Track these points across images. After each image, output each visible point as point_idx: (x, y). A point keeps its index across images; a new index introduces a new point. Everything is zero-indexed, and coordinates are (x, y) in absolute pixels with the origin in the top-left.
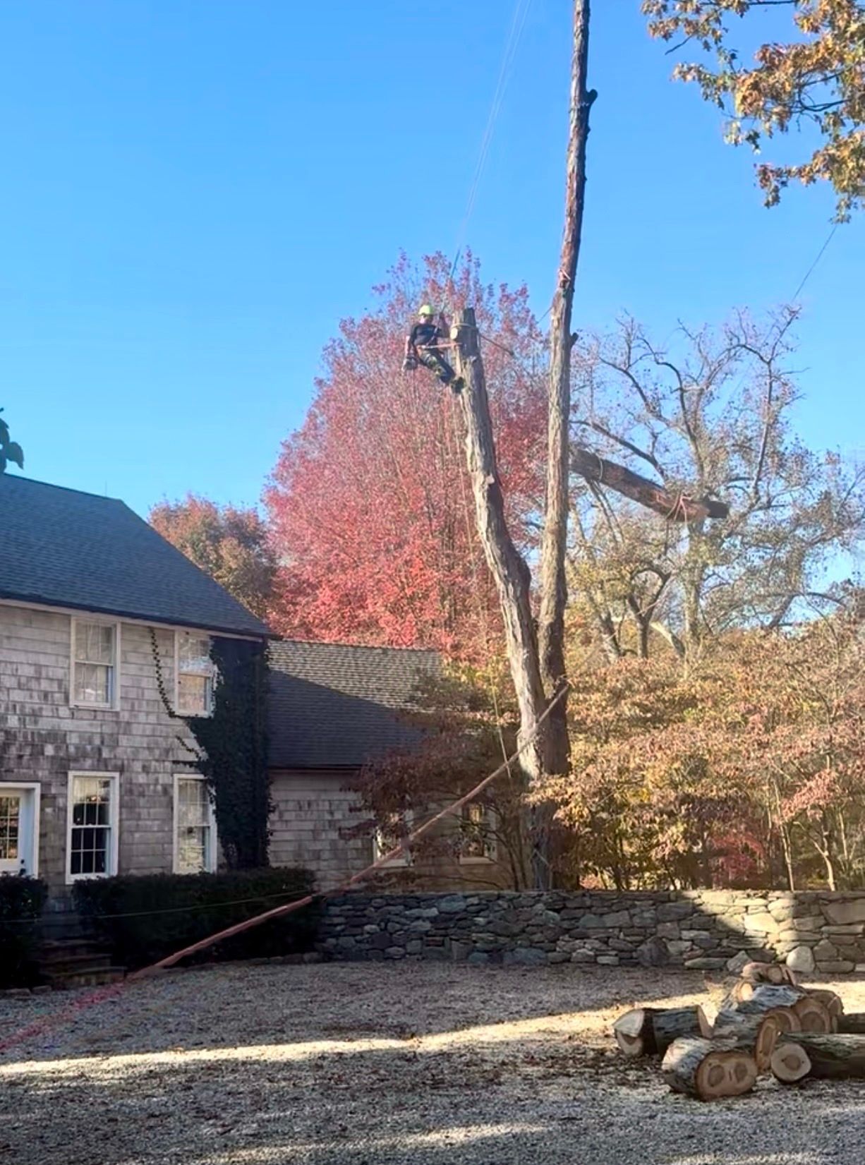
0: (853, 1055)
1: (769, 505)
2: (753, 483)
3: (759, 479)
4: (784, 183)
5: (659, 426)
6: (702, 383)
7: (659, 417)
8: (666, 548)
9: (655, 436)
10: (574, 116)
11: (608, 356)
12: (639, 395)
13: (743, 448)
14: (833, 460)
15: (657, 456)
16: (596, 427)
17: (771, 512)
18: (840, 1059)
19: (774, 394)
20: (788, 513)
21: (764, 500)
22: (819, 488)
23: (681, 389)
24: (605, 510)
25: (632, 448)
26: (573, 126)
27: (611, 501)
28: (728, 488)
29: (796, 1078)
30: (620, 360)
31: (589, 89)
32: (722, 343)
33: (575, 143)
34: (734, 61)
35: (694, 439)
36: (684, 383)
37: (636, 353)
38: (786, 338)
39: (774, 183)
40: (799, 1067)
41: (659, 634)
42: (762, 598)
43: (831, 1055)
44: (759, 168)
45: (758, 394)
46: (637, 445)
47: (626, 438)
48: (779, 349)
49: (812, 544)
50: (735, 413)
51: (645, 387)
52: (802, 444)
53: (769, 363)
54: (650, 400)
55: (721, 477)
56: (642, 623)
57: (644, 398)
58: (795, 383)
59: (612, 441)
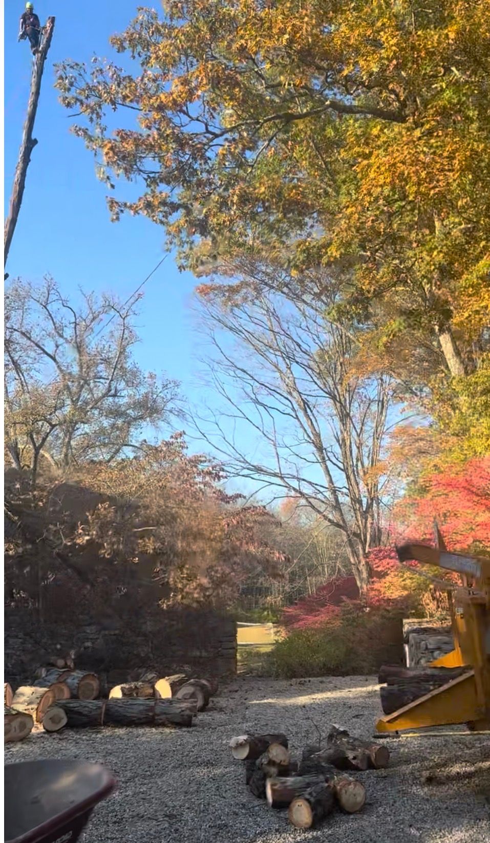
0: (93, 713)
1: (115, 396)
2: (108, 381)
3: (112, 380)
4: (122, 211)
5: (61, 341)
6: (88, 322)
7: (61, 336)
8: (56, 410)
9: (57, 346)
10: (22, 149)
11: (36, 296)
12: (51, 322)
13: (106, 361)
14: (152, 376)
15: (57, 358)
16: (23, 334)
17: (116, 400)
18: (84, 715)
19: (125, 336)
20: (126, 400)
21: (113, 392)
22: (143, 390)
23: (75, 323)
24: (22, 382)
25: (43, 350)
26: (21, 155)
27: (26, 377)
28: (96, 382)
29: (57, 729)
30: (43, 300)
31: (33, 137)
32: (101, 302)
33: (21, 165)
34: (104, 132)
35: (79, 352)
36: (78, 320)
37: (53, 297)
38: (133, 308)
39: (116, 209)
40: (60, 721)
41: (47, 458)
42: (105, 445)
43: (80, 714)
44: (109, 199)
45: (117, 334)
46: (46, 349)
47: (40, 344)
48: (130, 313)
49: (135, 419)
50: (104, 342)
51: (55, 317)
52: (137, 366)
53: (124, 319)
54: (57, 325)
55: (92, 374)
56: (35, 450)
57: (54, 324)
58: (137, 333)
59: (32, 344)
